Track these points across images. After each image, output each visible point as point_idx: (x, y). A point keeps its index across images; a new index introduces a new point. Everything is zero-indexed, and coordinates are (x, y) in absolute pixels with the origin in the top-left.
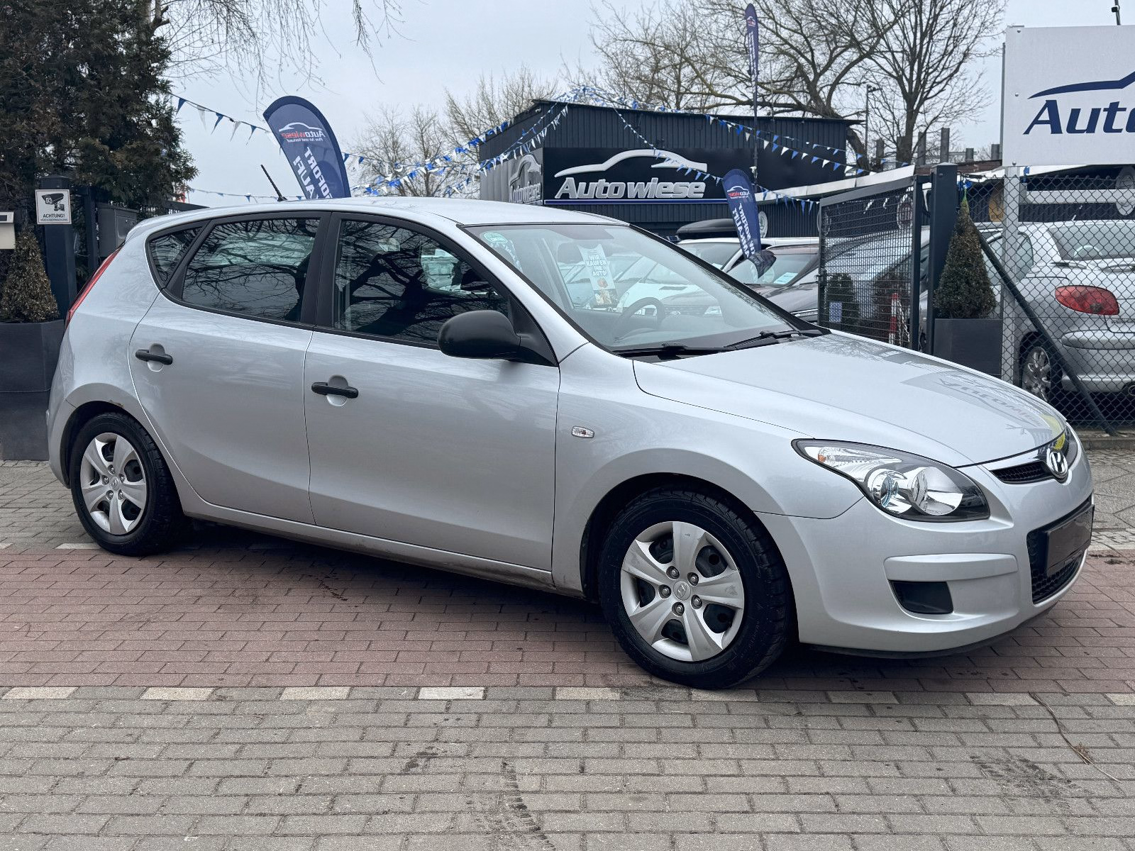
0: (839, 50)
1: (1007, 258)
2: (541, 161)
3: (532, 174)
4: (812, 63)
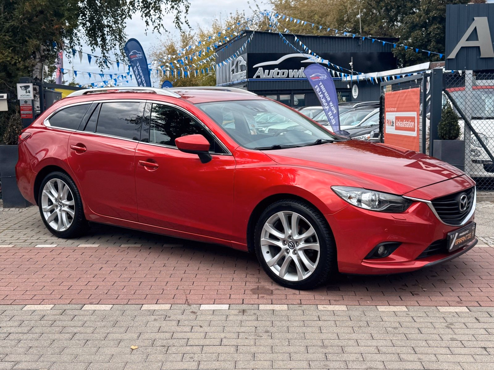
1: (467, 111)
2: (247, 60)
3: (242, 66)
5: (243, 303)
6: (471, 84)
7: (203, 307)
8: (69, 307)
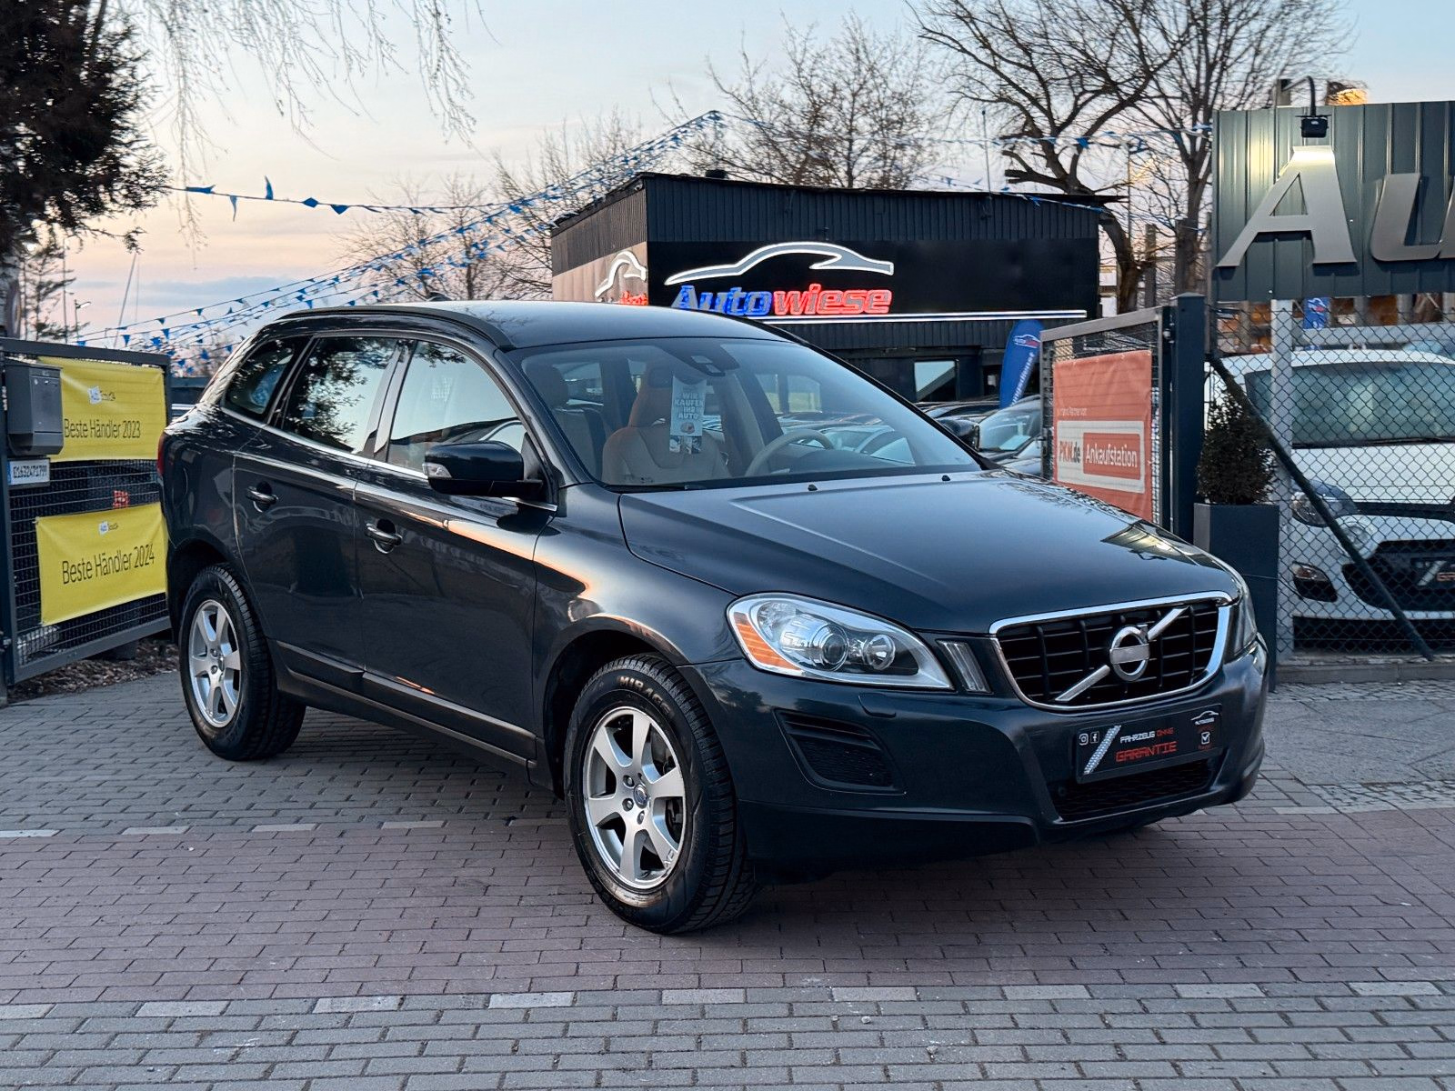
0: (1088, 96)
2: (646, 264)
3: (632, 281)
4: (1048, 113)
5: (614, 988)
6: (1289, 341)
7: (496, 1001)
8: (99, 1009)
